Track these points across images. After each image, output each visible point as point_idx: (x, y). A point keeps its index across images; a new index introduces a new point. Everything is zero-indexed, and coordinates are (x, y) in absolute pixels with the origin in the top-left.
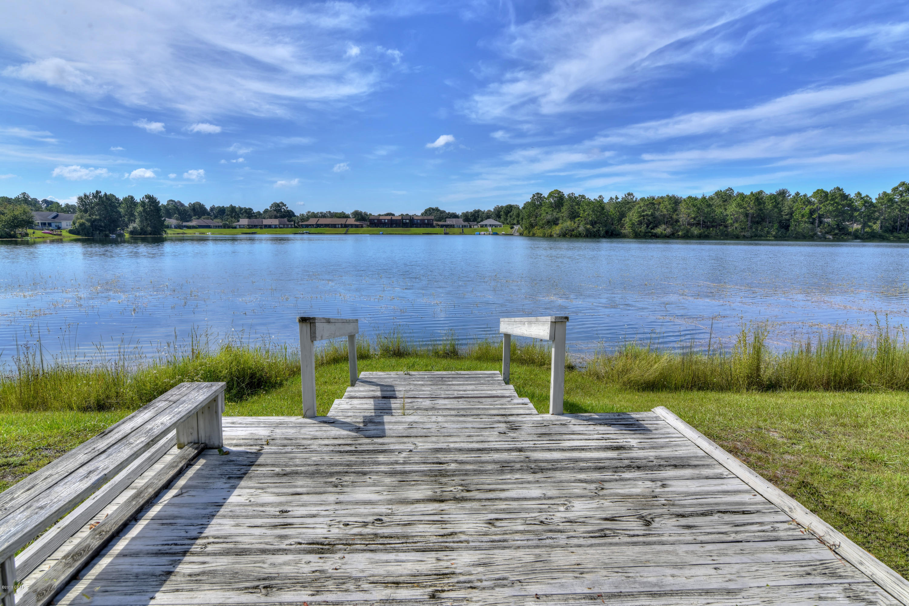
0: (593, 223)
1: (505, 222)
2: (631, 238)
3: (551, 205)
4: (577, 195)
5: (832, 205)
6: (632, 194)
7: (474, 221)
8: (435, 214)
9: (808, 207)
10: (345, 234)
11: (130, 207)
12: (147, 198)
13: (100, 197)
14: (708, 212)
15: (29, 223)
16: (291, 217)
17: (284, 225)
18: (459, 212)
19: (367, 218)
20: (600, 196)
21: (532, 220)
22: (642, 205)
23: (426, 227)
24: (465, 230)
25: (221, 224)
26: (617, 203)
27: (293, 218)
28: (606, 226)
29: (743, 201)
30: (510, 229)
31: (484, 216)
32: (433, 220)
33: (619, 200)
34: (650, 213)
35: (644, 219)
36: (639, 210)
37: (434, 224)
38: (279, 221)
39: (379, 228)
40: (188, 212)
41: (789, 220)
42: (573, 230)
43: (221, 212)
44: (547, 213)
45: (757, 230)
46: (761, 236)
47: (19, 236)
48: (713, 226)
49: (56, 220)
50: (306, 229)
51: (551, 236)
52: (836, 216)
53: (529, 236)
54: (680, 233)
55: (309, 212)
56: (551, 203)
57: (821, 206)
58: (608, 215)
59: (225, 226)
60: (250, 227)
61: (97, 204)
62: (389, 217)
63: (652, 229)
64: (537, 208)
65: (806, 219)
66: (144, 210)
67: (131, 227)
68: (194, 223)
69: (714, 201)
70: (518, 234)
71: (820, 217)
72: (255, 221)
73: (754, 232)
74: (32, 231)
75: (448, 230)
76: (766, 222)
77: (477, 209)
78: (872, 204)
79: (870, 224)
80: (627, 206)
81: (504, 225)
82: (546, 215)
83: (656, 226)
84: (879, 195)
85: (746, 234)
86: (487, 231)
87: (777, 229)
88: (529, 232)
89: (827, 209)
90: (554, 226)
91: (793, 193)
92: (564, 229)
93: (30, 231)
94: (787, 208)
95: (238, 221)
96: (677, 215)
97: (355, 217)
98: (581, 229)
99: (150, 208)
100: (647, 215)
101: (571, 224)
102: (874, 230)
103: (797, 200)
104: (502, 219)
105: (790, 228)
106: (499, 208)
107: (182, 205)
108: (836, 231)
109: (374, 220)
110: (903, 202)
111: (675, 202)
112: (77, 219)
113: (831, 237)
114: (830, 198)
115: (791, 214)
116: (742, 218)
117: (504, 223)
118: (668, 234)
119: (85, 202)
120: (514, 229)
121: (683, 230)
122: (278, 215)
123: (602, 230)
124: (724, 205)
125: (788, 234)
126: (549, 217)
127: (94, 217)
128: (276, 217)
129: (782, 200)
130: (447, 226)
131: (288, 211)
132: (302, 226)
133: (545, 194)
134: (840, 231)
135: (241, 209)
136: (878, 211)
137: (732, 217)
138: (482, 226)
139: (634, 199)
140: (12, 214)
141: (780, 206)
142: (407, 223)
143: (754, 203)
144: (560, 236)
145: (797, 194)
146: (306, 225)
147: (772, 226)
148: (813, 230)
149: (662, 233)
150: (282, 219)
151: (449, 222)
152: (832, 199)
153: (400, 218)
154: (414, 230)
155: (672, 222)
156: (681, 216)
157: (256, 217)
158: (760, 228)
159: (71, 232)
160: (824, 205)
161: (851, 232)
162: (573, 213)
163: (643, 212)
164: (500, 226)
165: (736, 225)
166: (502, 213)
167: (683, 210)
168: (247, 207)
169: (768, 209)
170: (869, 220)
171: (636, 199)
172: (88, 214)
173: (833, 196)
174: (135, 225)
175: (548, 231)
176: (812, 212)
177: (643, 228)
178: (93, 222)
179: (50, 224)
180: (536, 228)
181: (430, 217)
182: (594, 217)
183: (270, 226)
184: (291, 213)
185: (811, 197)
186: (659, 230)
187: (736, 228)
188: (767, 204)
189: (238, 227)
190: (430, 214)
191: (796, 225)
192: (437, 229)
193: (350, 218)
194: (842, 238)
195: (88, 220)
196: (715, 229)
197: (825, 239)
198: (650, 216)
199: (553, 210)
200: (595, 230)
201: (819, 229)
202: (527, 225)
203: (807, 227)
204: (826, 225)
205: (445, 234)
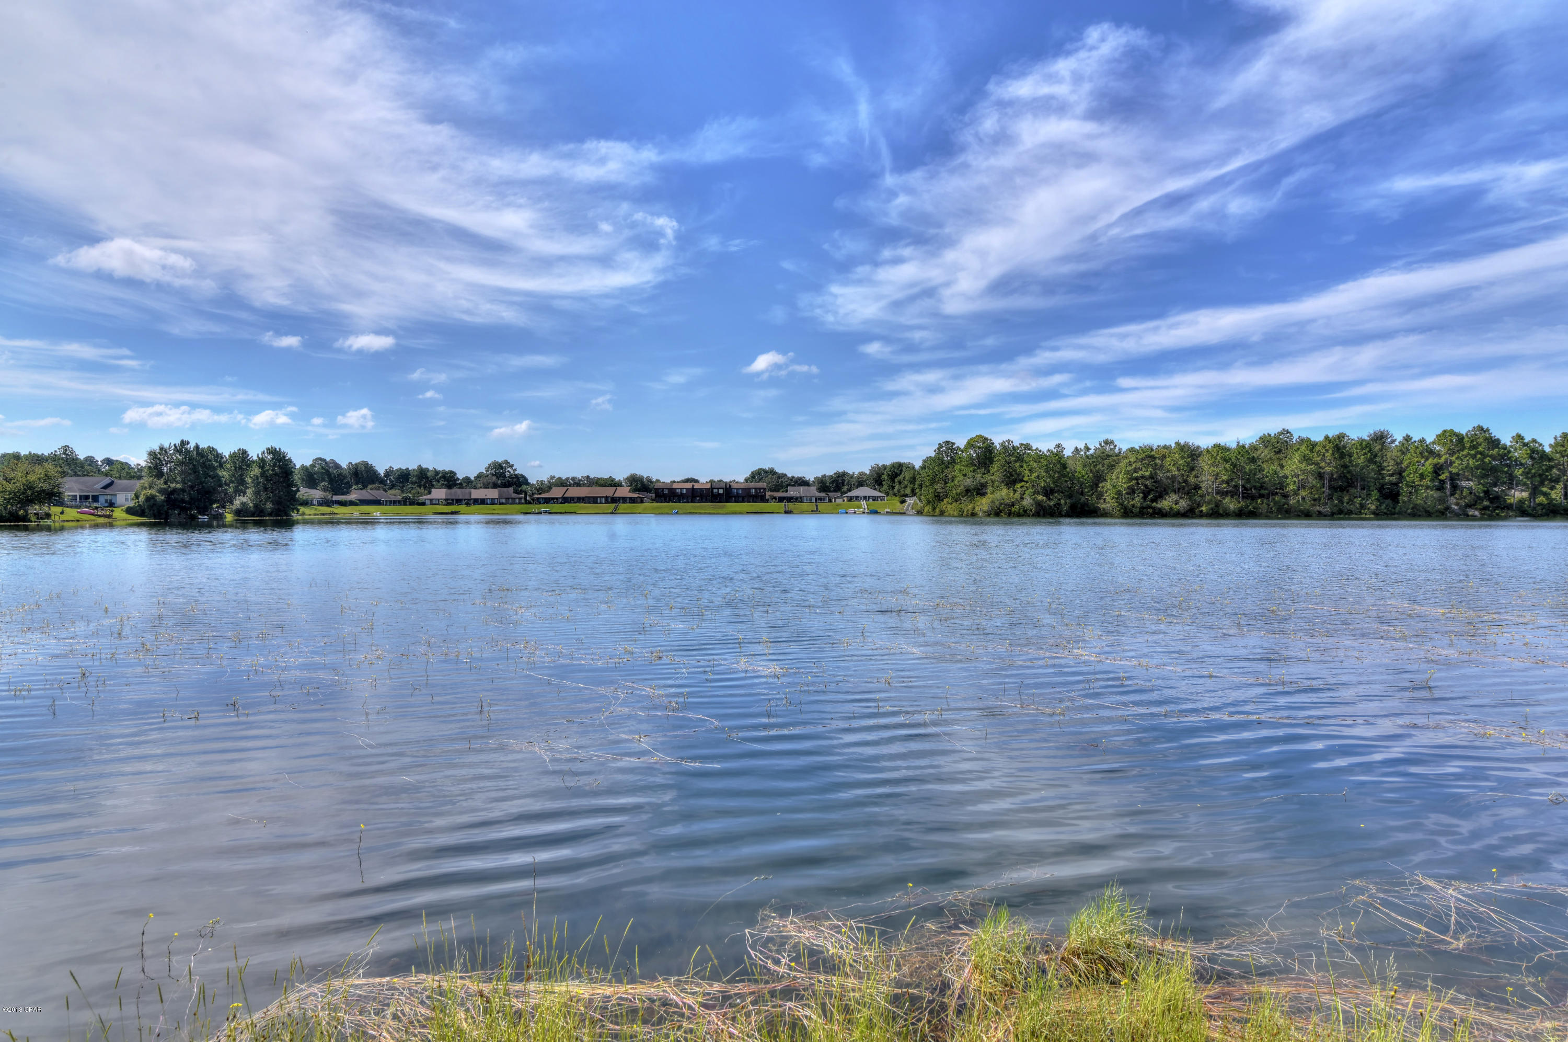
0: (1048, 492)
1: (891, 492)
2: (1117, 517)
3: (971, 462)
4: (1016, 444)
5: (1474, 457)
6: (1112, 442)
7: (835, 491)
8: (767, 480)
9: (1430, 461)
10: (612, 513)
11: (240, 468)
12: (269, 453)
13: (188, 452)
14: (1251, 470)
15: (52, 496)
16: (520, 486)
17: (507, 499)
18: (810, 476)
19: (651, 487)
20: (1058, 446)
21: (939, 487)
22: (1133, 460)
23: (754, 502)
24: (821, 506)
25: (399, 498)
26: (1087, 457)
27: (524, 487)
28: (1070, 497)
29: (1311, 451)
30: (899, 504)
31: (854, 481)
32: (764, 489)
33: (1091, 452)
34: (1148, 474)
35: (1138, 484)
36: (1129, 468)
37: (767, 497)
38: (500, 493)
39: (671, 504)
40: (345, 477)
41: (1396, 484)
42: (1013, 505)
43: (403, 478)
44: (965, 475)
45: (1341, 501)
46: (1350, 512)
47: (33, 518)
48: (1261, 496)
49: (108, 491)
50: (546, 505)
51: (973, 515)
52: (1484, 476)
53: (934, 516)
54: (1204, 509)
55: (552, 477)
56: (972, 459)
57: (1453, 458)
58: (1074, 477)
59: (405, 502)
60: (449, 502)
61: (181, 463)
62: (689, 485)
63: (1153, 501)
64: (947, 467)
65: (1427, 482)
66: (263, 474)
67: (238, 502)
68: (353, 496)
69: (1259, 452)
70: (914, 512)
71: (1453, 478)
72: (458, 493)
73: (1336, 506)
74: (59, 509)
75: (791, 506)
76: (1356, 488)
77: (841, 470)
78: (1544, 456)
79: (1544, 489)
80: (1106, 462)
81: (889, 498)
82: (962, 478)
83: (1160, 496)
84: (1555, 438)
85: (1321, 509)
86: (859, 507)
87: (1377, 500)
88: (934, 509)
89: (1465, 463)
90: (978, 498)
91: (1399, 437)
92: (997, 503)
93: (55, 510)
94: (1392, 463)
95: (430, 493)
96: (1196, 476)
97: (631, 485)
98: (1027, 502)
99: (273, 470)
100: (1143, 477)
101: (1008, 495)
102: (1552, 500)
103: (1408, 450)
104: (885, 487)
105: (1400, 498)
106: (879, 468)
107: (337, 466)
108: (1486, 503)
109: (663, 489)
111: (1191, 454)
112: (143, 488)
113: (1477, 513)
114: (1468, 445)
115: (1400, 473)
116: (1313, 481)
117: (888, 494)
118: (1182, 511)
119: (159, 459)
120: (907, 504)
121: (1208, 503)
122: (499, 482)
123: (1065, 504)
124: (1279, 459)
125: (1397, 509)
126: (968, 482)
127: (173, 485)
128: (495, 486)
129: (1381, 450)
130: (789, 499)
131: (516, 476)
132: (538, 501)
133: (961, 442)
134: (1491, 502)
135: (437, 472)
136: (1555, 466)
137: (1295, 479)
138: (850, 499)
139: (1117, 450)
140: (24, 480)
141: (1378, 459)
142: (719, 494)
143: (1333, 454)
144: (989, 515)
145: (1408, 438)
146: (545, 499)
147: (1369, 495)
148: (1442, 500)
149: (1171, 508)
150: (505, 489)
152: (1474, 447)
153: (708, 486)
154: (731, 506)
155: (1191, 490)
156: (1204, 478)
157: (461, 486)
158: (1346, 499)
159: (130, 511)
160: (1458, 458)
161: (1511, 505)
162: (1011, 475)
163: (1135, 472)
164: (882, 499)
165: (1303, 493)
166: (885, 477)
167: (1206, 468)
168: (447, 470)
169: (1357, 465)
170: (1542, 483)
171: (1120, 450)
172: (162, 480)
173: (1472, 441)
174: (246, 499)
175: (968, 507)
176: (1437, 470)
177: (1137, 500)
178: (169, 494)
179: (95, 499)
180: (945, 501)
181: (760, 485)
182: (1048, 480)
183: (483, 502)
184: (521, 480)
185: (1434, 443)
186: (1166, 504)
187: (1303, 498)
188: (1355, 456)
189: (428, 502)
190: (760, 480)
191: (1410, 493)
192: (773, 505)
193: (621, 486)
194: (1498, 514)
195: (161, 491)
196: (1265, 501)
197: (1467, 517)
198: (1147, 479)
199: (974, 471)
200: (1052, 503)
201: (1452, 500)
202: (930, 497)
203: (1432, 496)
204: (1465, 492)
205: (786, 512)
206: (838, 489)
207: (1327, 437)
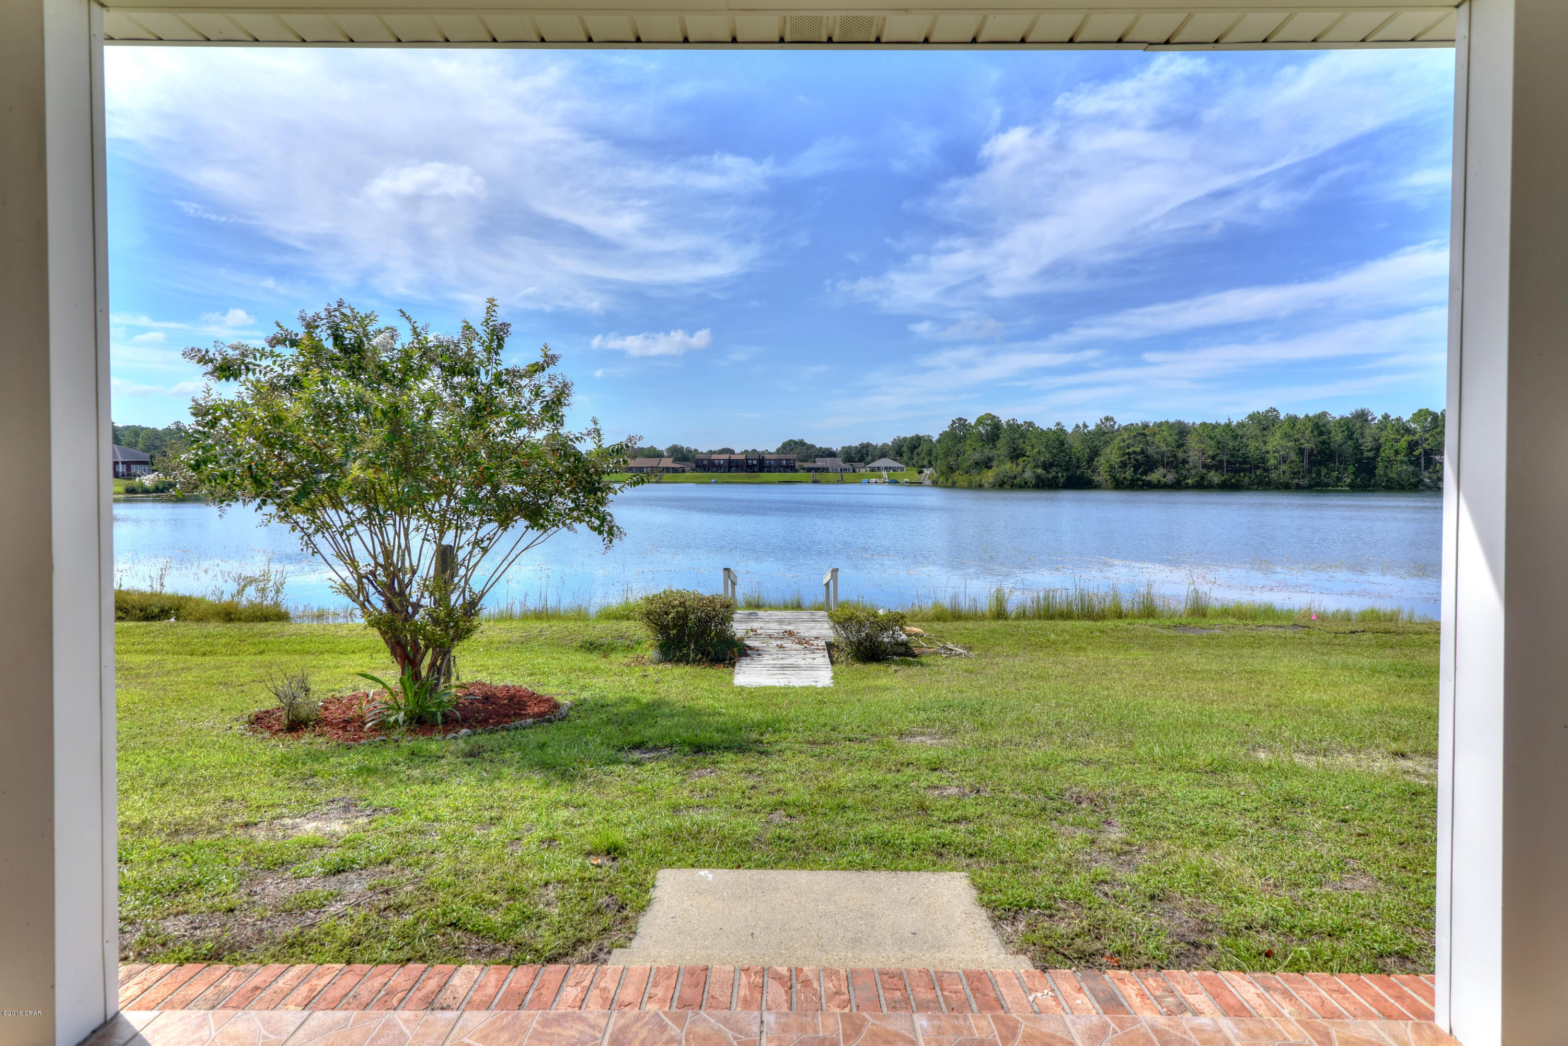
0: (1047, 466)
1: (910, 463)
2: (1109, 489)
3: (980, 438)
4: (1020, 422)
6: (1112, 419)
7: (860, 461)
8: (797, 451)
9: (1406, 437)
10: (657, 481)
14: (1234, 447)
18: (836, 446)
19: (691, 456)
20: (1058, 424)
21: (951, 460)
22: (1126, 437)
23: (784, 472)
24: (846, 476)
26: (1086, 434)
28: (1067, 470)
29: (1293, 428)
30: (916, 474)
31: (877, 453)
32: (794, 460)
33: (1090, 429)
34: (1139, 450)
35: (1130, 458)
36: (1122, 444)
37: (797, 467)
39: (709, 474)
41: (1373, 459)
44: (975, 449)
45: (1319, 474)
46: (1327, 485)
48: (1244, 470)
51: (980, 485)
53: (947, 487)
54: (1189, 481)
56: (981, 434)
57: (1427, 436)
58: (1072, 452)
62: (726, 457)
63: (1142, 474)
64: (959, 442)
65: (1402, 457)
69: (1245, 429)
70: (930, 482)
71: (1428, 453)
73: (1314, 479)
75: (818, 476)
76: (1334, 462)
77: (865, 442)
80: (1103, 438)
81: (908, 469)
82: (973, 453)
83: (1150, 470)
85: (1300, 482)
86: (880, 477)
87: (1353, 473)
88: (947, 480)
90: (985, 471)
91: (1379, 416)
92: (1001, 476)
94: (1370, 439)
96: (1185, 451)
97: (673, 455)
98: (1028, 475)
100: (1134, 452)
101: (1011, 468)
103: (1386, 427)
104: (905, 458)
105: (1376, 472)
106: (901, 440)
109: (702, 460)
111: (1181, 431)
115: (1377, 449)
116: (1293, 456)
117: (907, 465)
118: (1169, 483)
120: (923, 475)
121: (1194, 476)
123: (1062, 477)
124: (1263, 435)
125: (1373, 481)
126: (977, 456)
129: (1361, 427)
130: (817, 470)
133: (972, 421)
137: (1276, 455)
138: (873, 470)
139: (1116, 427)
141: (1355, 436)
142: (753, 465)
143: (1312, 431)
144: (994, 486)
145: (1386, 417)
147: (1346, 469)
148: (1415, 474)
149: (1159, 481)
151: (820, 463)
153: (743, 457)
154: (765, 476)
155: (1175, 463)
156: (1191, 453)
158: (1324, 471)
160: (1432, 435)
162: (1015, 450)
163: (1128, 447)
164: (902, 470)
165: (1283, 467)
167: (1194, 444)
169: (1335, 442)
171: (1119, 426)
175: (976, 479)
176: (1412, 446)
177: (1129, 473)
180: (957, 472)
181: (790, 456)
182: (1047, 455)
185: (1409, 421)
186: (1154, 477)
187: (1284, 472)
188: (1333, 433)
190: (791, 450)
191: (1386, 467)
192: (801, 475)
193: (664, 456)
196: (1247, 474)
198: (1139, 454)
199: (983, 446)
200: (1050, 476)
201: (1426, 474)
202: (944, 468)
203: (1406, 470)
205: (814, 482)
206: (862, 460)
207: (1307, 416)
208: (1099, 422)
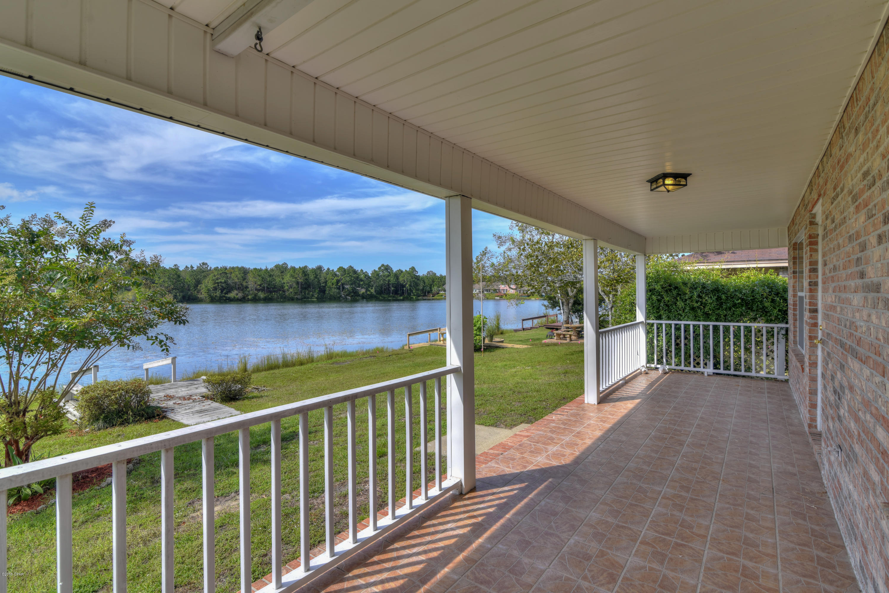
2: (207, 302)
5: (349, 277)
6: (206, 264)
9: (335, 278)
14: (270, 280)
20: (175, 265)
22: (216, 274)
26: (192, 271)
28: (182, 292)
29: (294, 272)
33: (195, 269)
34: (223, 281)
35: (218, 285)
36: (214, 278)
41: (325, 287)
45: (305, 294)
46: (308, 300)
48: (274, 291)
52: (352, 284)
54: (250, 297)
57: (343, 277)
58: (184, 282)
63: (226, 294)
65: (334, 286)
69: (274, 272)
71: (343, 284)
73: (303, 296)
76: (311, 288)
78: (369, 277)
79: (369, 289)
80: (202, 274)
83: (229, 291)
84: (372, 271)
85: (298, 298)
87: (318, 295)
89: (346, 279)
91: (326, 268)
94: (323, 278)
96: (247, 282)
100: (221, 282)
102: (371, 293)
103: (328, 273)
105: (326, 293)
108: (352, 295)
110: (384, 276)
111: (244, 272)
113: (350, 299)
115: (326, 282)
116: (295, 285)
118: (240, 298)
121: (252, 294)
124: (282, 275)
125: (325, 298)
129: (320, 273)
134: (354, 294)
136: (372, 281)
137: (288, 284)
139: (209, 268)
141: (318, 277)
145: (328, 269)
147: (315, 291)
148: (339, 293)
149: (234, 297)
152: (348, 274)
155: (242, 288)
156: (250, 283)
158: (307, 292)
161: (360, 295)
163: (217, 280)
165: (291, 290)
167: (251, 279)
169: (311, 279)
170: (369, 287)
171: (211, 268)
173: (349, 271)
176: (338, 281)
177: (218, 293)
182: (170, 283)
185: (337, 271)
186: (232, 295)
187: (291, 293)
188: (310, 275)
191: (329, 290)
194: (356, 299)
196: (276, 294)
198: (223, 283)
201: (342, 293)
203: (336, 292)
204: (346, 290)
207: (300, 267)
208: (199, 265)
